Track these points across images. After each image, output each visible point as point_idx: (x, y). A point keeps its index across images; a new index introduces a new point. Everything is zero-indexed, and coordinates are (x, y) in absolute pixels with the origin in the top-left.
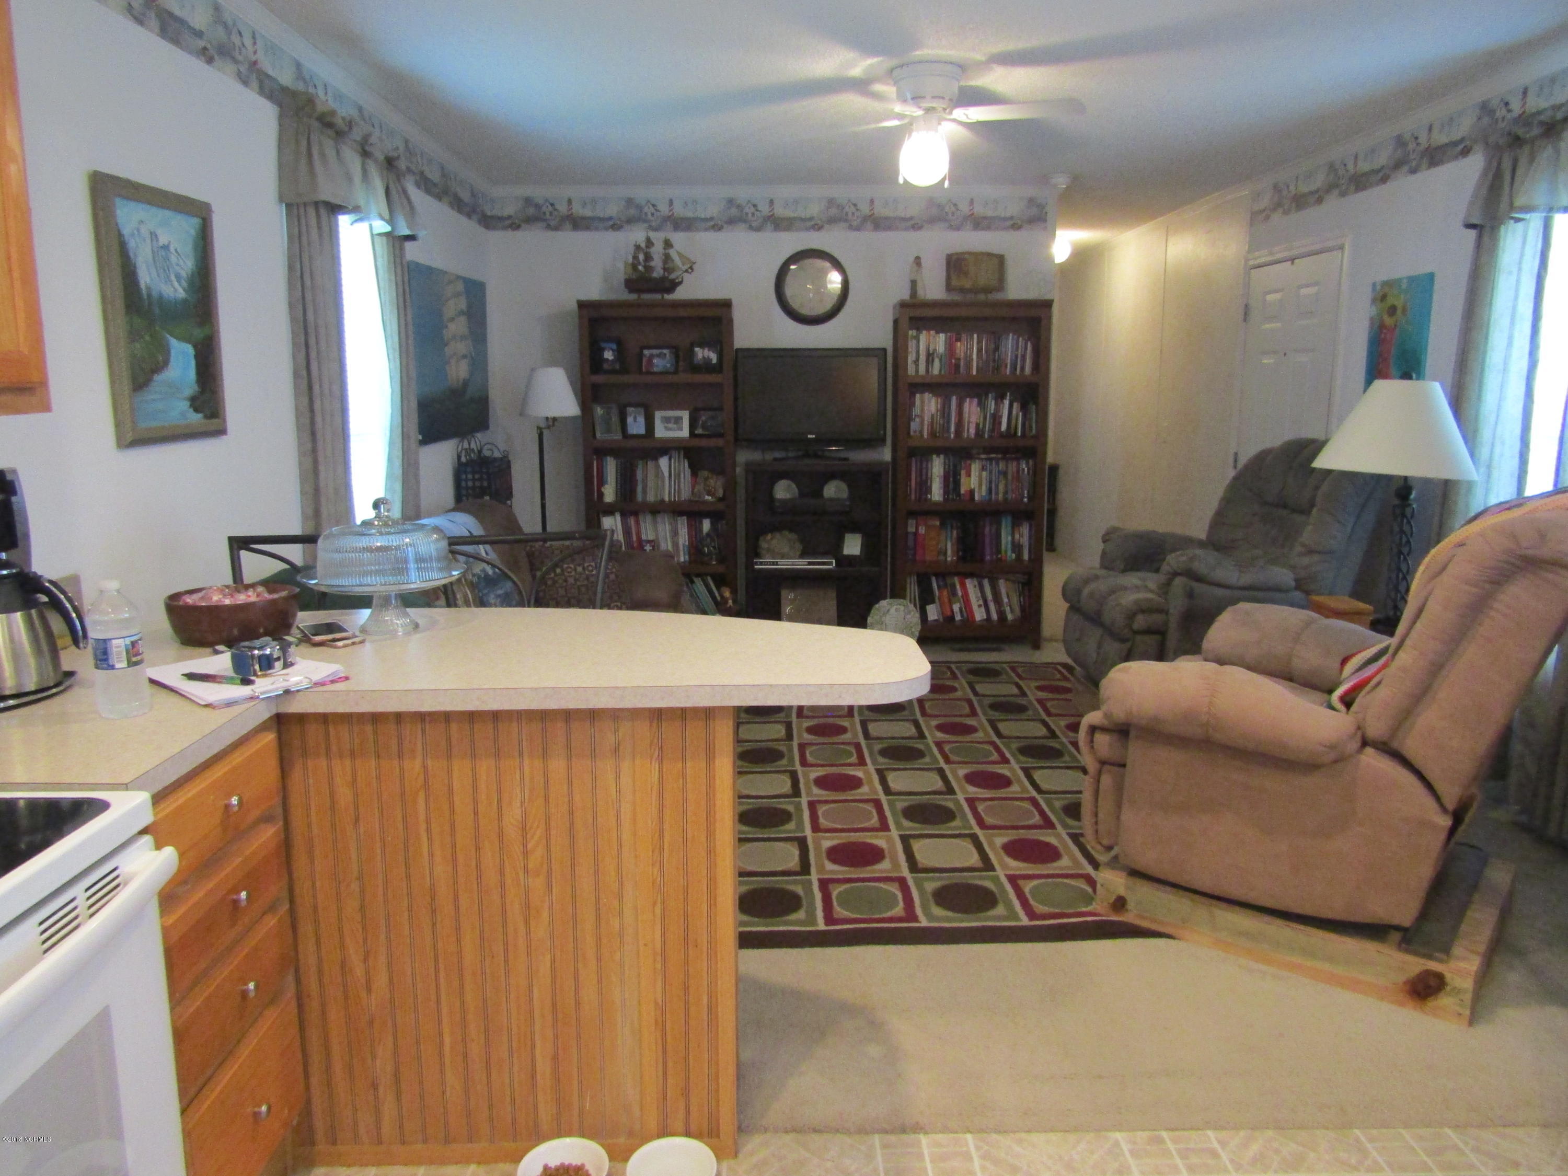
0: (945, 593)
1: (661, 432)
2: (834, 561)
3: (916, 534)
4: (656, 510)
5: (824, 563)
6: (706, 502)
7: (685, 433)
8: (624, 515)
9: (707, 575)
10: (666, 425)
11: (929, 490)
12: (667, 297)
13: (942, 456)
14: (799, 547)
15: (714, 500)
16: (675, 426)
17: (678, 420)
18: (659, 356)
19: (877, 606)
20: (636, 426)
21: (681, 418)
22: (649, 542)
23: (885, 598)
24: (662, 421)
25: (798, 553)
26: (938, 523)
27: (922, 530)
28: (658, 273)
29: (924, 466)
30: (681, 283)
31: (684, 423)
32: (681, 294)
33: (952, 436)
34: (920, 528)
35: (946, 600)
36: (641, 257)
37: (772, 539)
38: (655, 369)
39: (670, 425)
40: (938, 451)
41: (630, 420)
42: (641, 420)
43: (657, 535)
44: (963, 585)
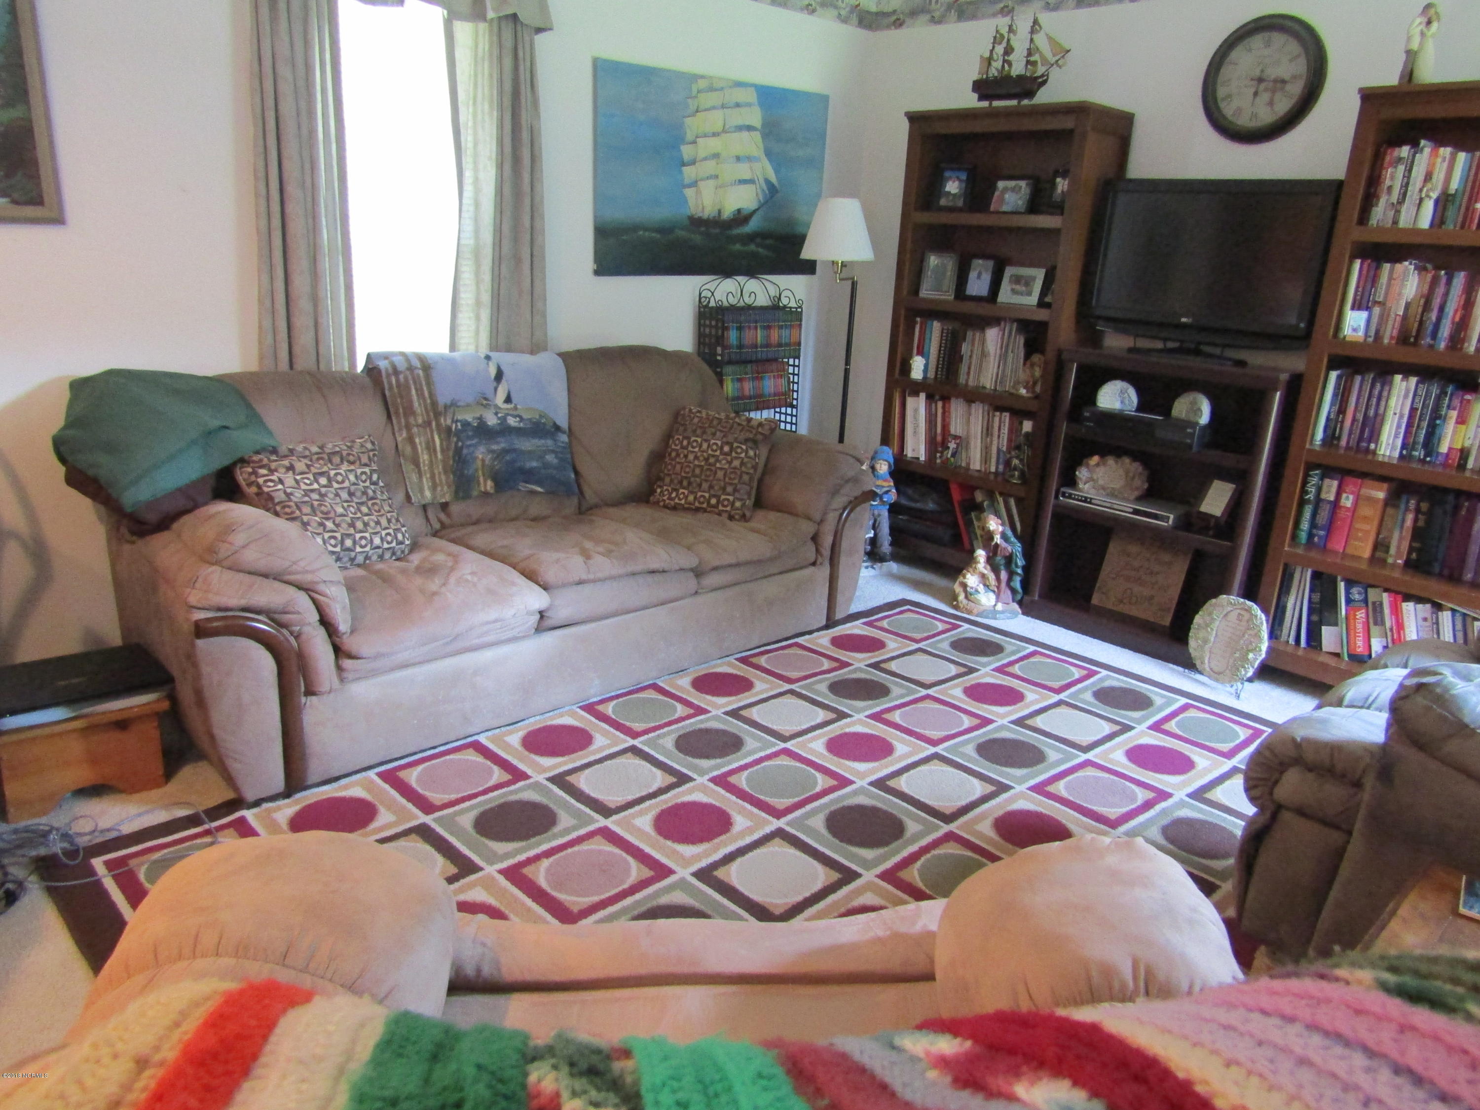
0: (1361, 615)
1: (1005, 295)
2: (1172, 516)
3: (1336, 504)
4: (972, 396)
5: (1155, 517)
6: (1020, 397)
7: (1033, 299)
8: (930, 398)
9: (1010, 496)
10: (1014, 286)
11: (1375, 435)
12: (1025, 102)
13: (1413, 380)
14: (1141, 484)
15: (1029, 395)
16: (1024, 288)
17: (1028, 282)
18: (1013, 190)
19: (1214, 601)
20: (977, 285)
21: (1034, 279)
22: (956, 437)
23: (1228, 592)
24: (1010, 281)
25: (1136, 493)
26: (1381, 495)
27: (1347, 501)
28: (1018, 69)
29: (1376, 392)
30: (1044, 82)
31: (1036, 285)
32: (1043, 97)
33: (1442, 345)
34: (1344, 495)
35: (1360, 627)
36: (1000, 49)
37: (1098, 465)
38: (1005, 208)
39: (1018, 287)
40: (1407, 370)
41: (973, 275)
42: (987, 278)
43: (968, 432)
44: (1396, 611)
